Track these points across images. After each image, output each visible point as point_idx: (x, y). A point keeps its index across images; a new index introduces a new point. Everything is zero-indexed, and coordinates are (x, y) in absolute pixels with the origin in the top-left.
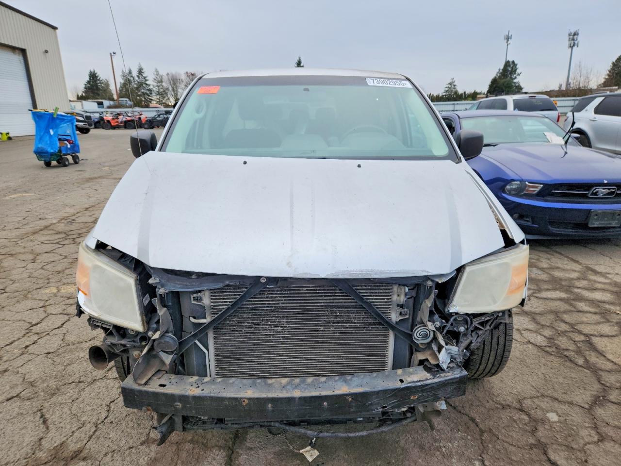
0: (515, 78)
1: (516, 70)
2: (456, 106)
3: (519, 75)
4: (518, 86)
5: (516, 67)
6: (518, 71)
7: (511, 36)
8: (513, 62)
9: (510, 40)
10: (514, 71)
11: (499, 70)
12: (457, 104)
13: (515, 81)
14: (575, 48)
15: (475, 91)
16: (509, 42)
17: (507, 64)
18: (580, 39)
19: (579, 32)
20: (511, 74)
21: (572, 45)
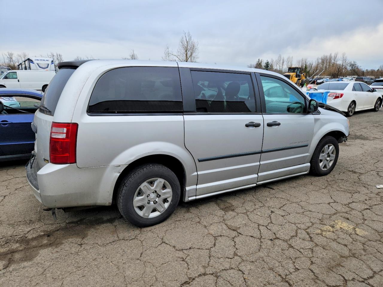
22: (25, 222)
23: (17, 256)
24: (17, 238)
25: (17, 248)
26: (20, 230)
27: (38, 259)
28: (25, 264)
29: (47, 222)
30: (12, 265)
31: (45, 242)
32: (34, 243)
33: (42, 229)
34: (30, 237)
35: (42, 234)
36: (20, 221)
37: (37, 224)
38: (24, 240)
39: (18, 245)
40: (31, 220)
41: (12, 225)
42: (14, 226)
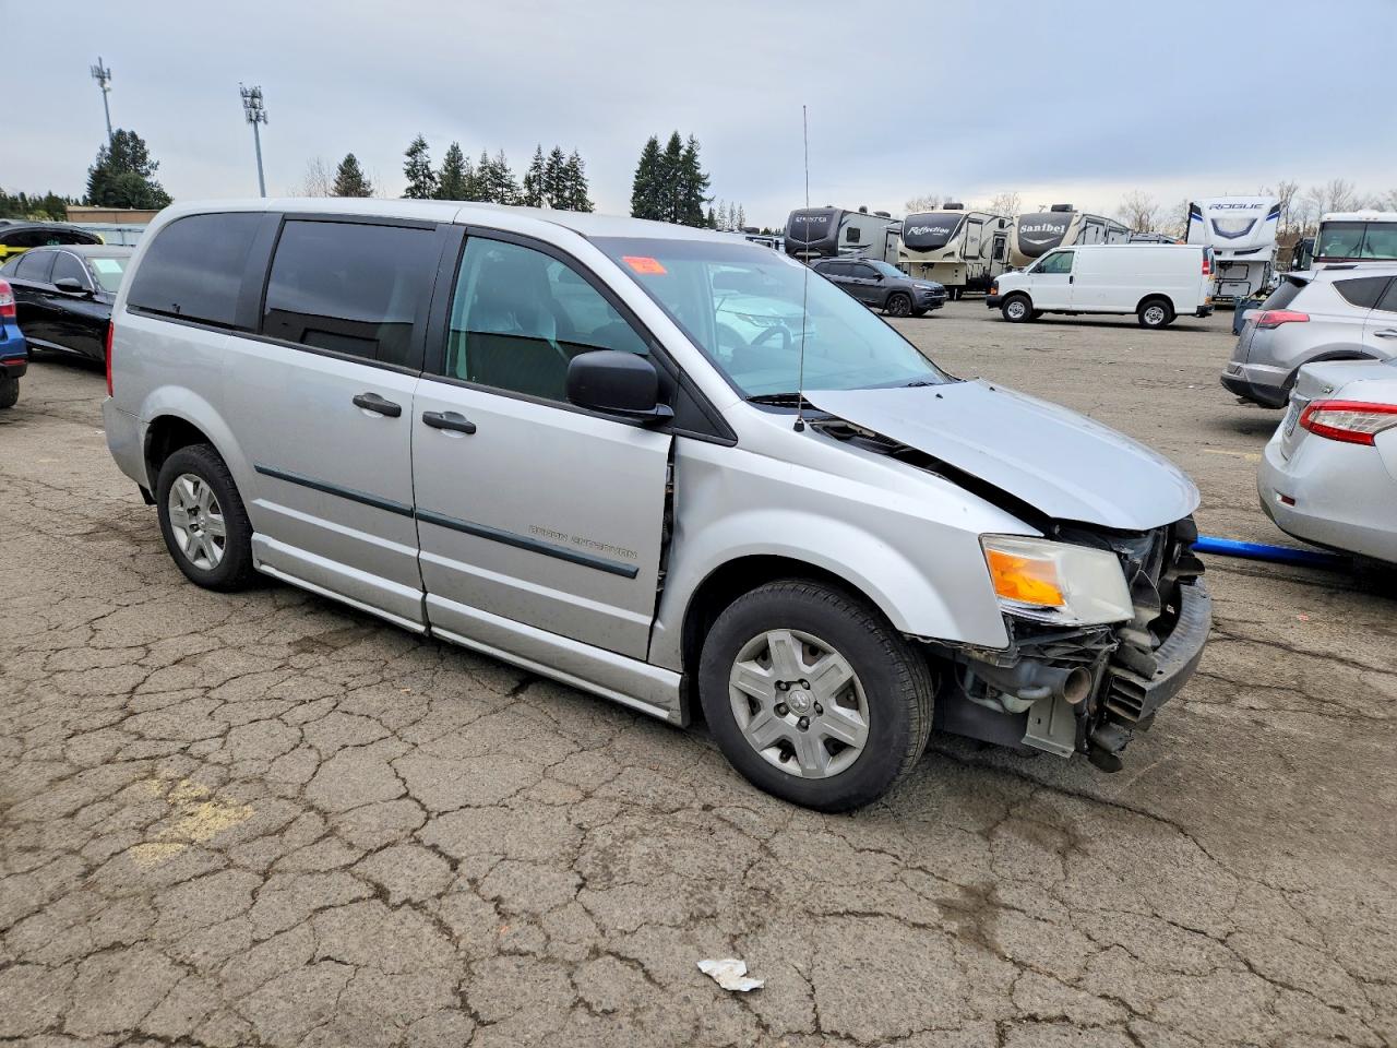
0: (148, 174)
1: (144, 156)
2: (127, 234)
3: (154, 166)
4: (158, 192)
5: (142, 147)
6: (151, 158)
7: (108, 70)
8: (133, 136)
9: (107, 80)
10: (139, 156)
11: (103, 149)
12: (130, 230)
13: (148, 180)
14: (261, 125)
15: (50, 193)
16: (106, 86)
17: (119, 139)
18: (267, 105)
19: (262, 93)
20: (134, 161)
21: (254, 118)
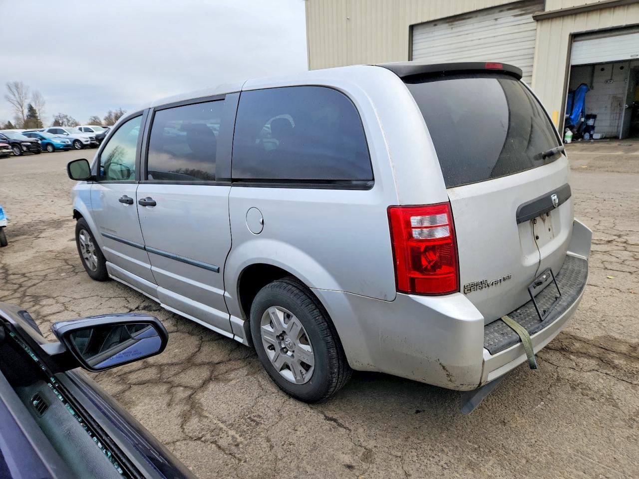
22: (585, 392)
23: (624, 348)
24: (613, 372)
25: (620, 359)
26: (602, 381)
27: (600, 333)
28: (617, 336)
29: (550, 368)
30: (634, 342)
31: (578, 345)
32: (593, 351)
33: (568, 364)
34: (593, 363)
35: (572, 357)
36: (593, 399)
37: (569, 374)
38: (604, 362)
39: (616, 362)
40: (573, 388)
41: (610, 399)
42: (608, 397)
